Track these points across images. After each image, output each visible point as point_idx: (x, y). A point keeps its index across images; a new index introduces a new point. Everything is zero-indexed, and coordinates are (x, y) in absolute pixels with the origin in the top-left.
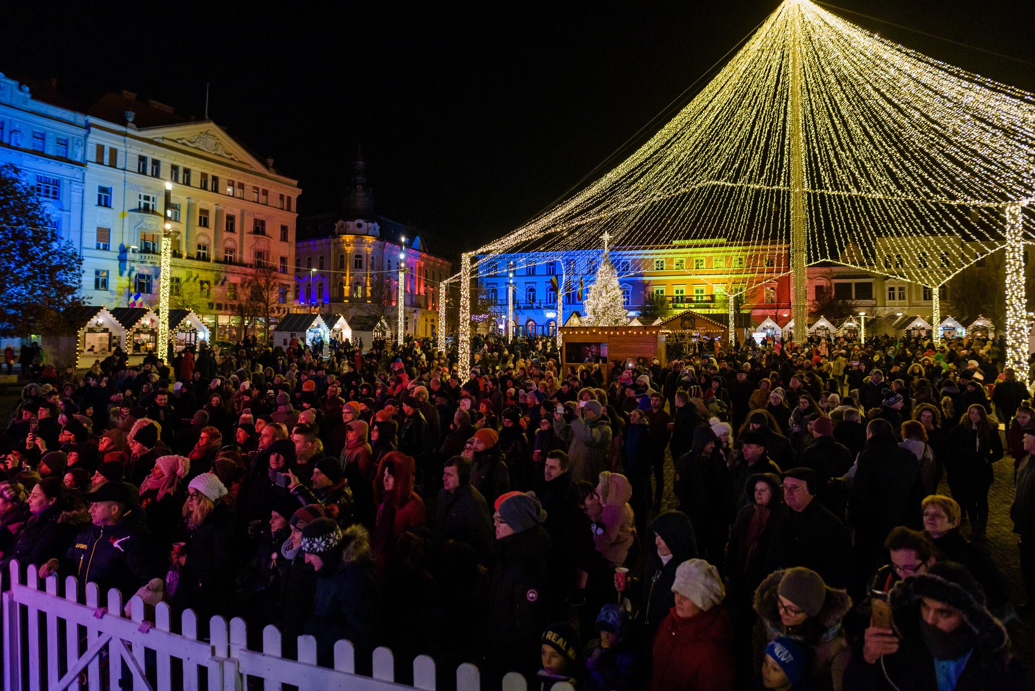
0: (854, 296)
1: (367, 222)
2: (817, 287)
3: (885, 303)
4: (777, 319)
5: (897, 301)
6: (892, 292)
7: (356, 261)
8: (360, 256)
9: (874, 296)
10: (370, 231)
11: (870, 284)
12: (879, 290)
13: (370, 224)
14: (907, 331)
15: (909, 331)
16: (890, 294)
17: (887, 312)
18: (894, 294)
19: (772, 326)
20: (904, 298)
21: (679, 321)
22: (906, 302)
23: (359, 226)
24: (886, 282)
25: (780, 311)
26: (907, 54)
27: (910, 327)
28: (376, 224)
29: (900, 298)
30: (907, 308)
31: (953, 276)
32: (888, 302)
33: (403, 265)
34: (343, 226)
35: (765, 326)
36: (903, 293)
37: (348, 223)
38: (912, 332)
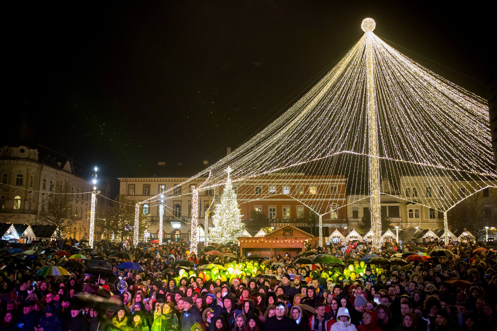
0: (388, 215)
1: (29, 149)
2: (364, 208)
3: (407, 221)
4: (341, 230)
5: (414, 219)
6: (411, 213)
7: (18, 179)
8: (21, 176)
9: (400, 216)
10: (31, 156)
11: (398, 207)
12: (403, 211)
13: (32, 150)
14: (423, 239)
15: (424, 239)
16: (410, 214)
17: (408, 226)
18: (412, 214)
19: (339, 236)
20: (418, 217)
21: (282, 232)
22: (420, 219)
23: (22, 151)
24: (407, 206)
25: (343, 225)
26: (435, 77)
27: (424, 237)
28: (36, 150)
29: (416, 217)
30: (420, 224)
31: (455, 205)
32: (409, 219)
33: (95, 188)
34: (7, 150)
35: (334, 236)
36: (418, 214)
37: (13, 148)
38: (426, 240)
